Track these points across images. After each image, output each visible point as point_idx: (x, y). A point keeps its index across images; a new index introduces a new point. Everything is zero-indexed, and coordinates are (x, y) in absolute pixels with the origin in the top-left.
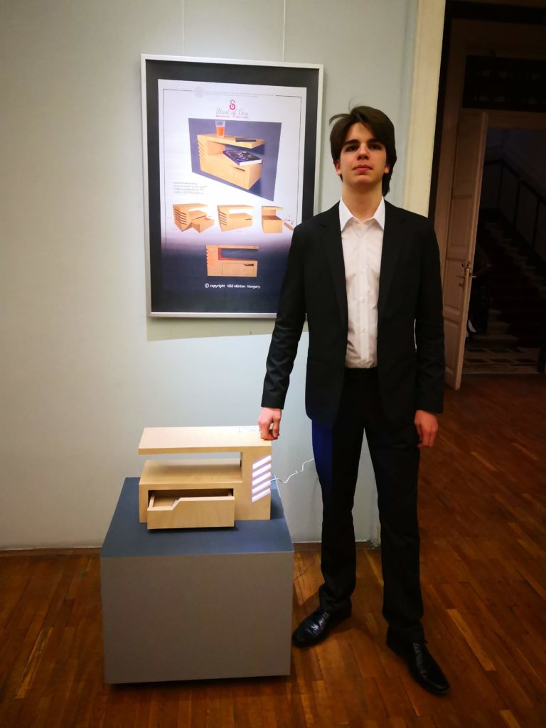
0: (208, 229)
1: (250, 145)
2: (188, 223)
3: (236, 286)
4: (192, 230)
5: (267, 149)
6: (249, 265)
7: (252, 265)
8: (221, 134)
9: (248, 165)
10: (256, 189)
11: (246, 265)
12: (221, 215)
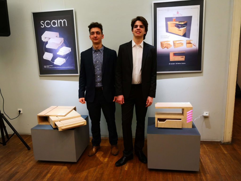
0: (170, 48)
1: (183, 23)
2: (165, 46)
3: (178, 64)
4: (166, 48)
5: (188, 24)
6: (182, 57)
7: (183, 57)
8: (174, 21)
9: (182, 29)
10: (184, 35)
11: (181, 57)
12: (174, 44)
